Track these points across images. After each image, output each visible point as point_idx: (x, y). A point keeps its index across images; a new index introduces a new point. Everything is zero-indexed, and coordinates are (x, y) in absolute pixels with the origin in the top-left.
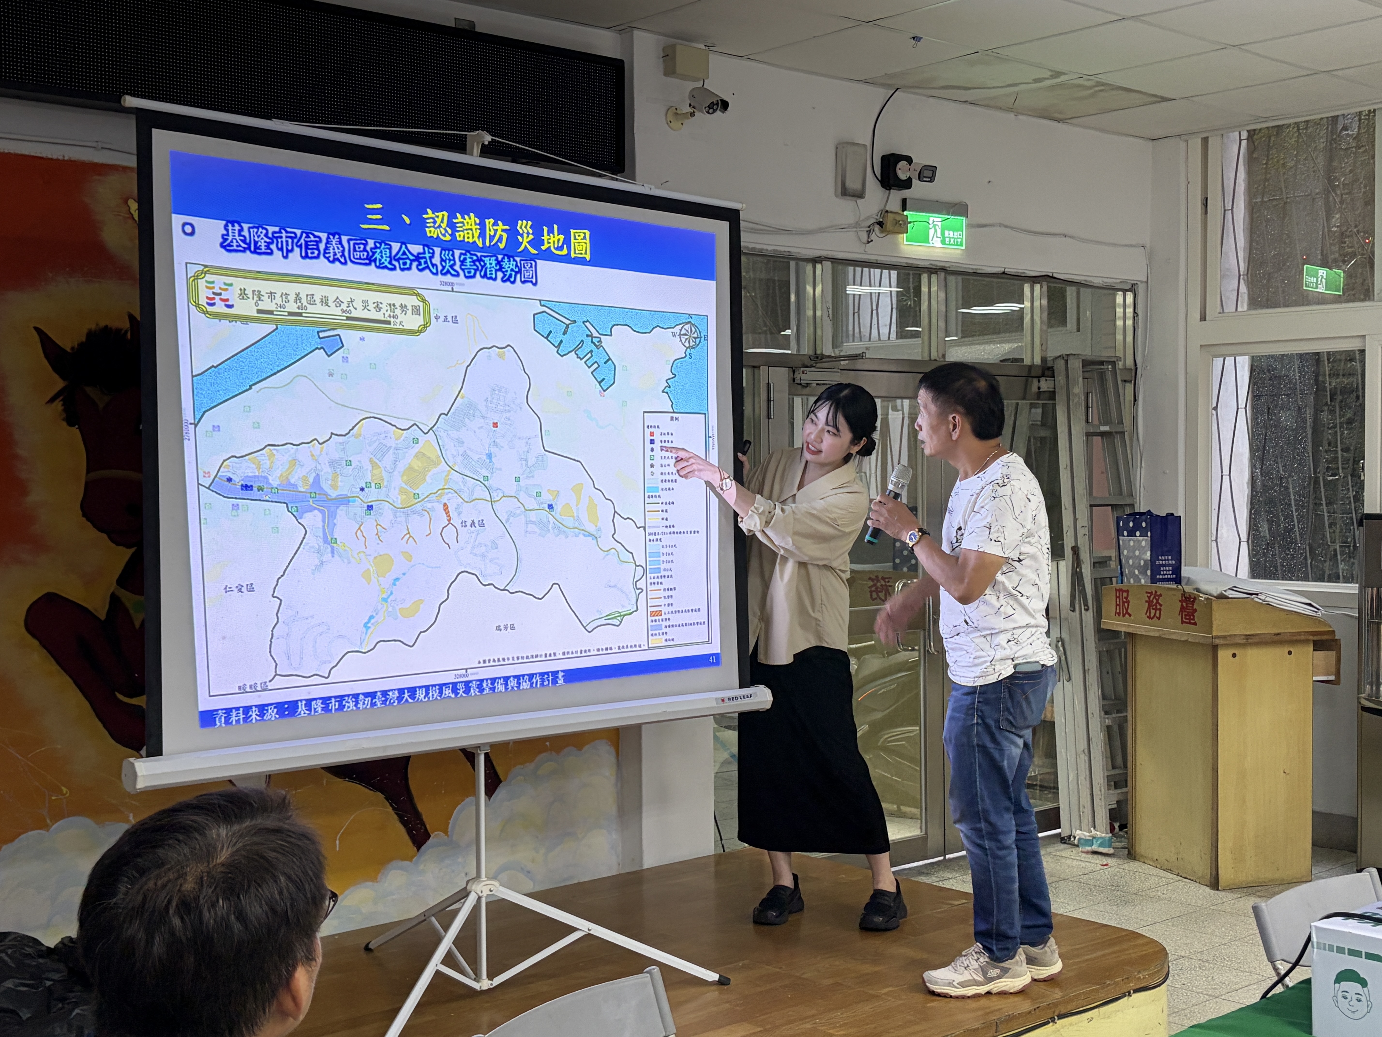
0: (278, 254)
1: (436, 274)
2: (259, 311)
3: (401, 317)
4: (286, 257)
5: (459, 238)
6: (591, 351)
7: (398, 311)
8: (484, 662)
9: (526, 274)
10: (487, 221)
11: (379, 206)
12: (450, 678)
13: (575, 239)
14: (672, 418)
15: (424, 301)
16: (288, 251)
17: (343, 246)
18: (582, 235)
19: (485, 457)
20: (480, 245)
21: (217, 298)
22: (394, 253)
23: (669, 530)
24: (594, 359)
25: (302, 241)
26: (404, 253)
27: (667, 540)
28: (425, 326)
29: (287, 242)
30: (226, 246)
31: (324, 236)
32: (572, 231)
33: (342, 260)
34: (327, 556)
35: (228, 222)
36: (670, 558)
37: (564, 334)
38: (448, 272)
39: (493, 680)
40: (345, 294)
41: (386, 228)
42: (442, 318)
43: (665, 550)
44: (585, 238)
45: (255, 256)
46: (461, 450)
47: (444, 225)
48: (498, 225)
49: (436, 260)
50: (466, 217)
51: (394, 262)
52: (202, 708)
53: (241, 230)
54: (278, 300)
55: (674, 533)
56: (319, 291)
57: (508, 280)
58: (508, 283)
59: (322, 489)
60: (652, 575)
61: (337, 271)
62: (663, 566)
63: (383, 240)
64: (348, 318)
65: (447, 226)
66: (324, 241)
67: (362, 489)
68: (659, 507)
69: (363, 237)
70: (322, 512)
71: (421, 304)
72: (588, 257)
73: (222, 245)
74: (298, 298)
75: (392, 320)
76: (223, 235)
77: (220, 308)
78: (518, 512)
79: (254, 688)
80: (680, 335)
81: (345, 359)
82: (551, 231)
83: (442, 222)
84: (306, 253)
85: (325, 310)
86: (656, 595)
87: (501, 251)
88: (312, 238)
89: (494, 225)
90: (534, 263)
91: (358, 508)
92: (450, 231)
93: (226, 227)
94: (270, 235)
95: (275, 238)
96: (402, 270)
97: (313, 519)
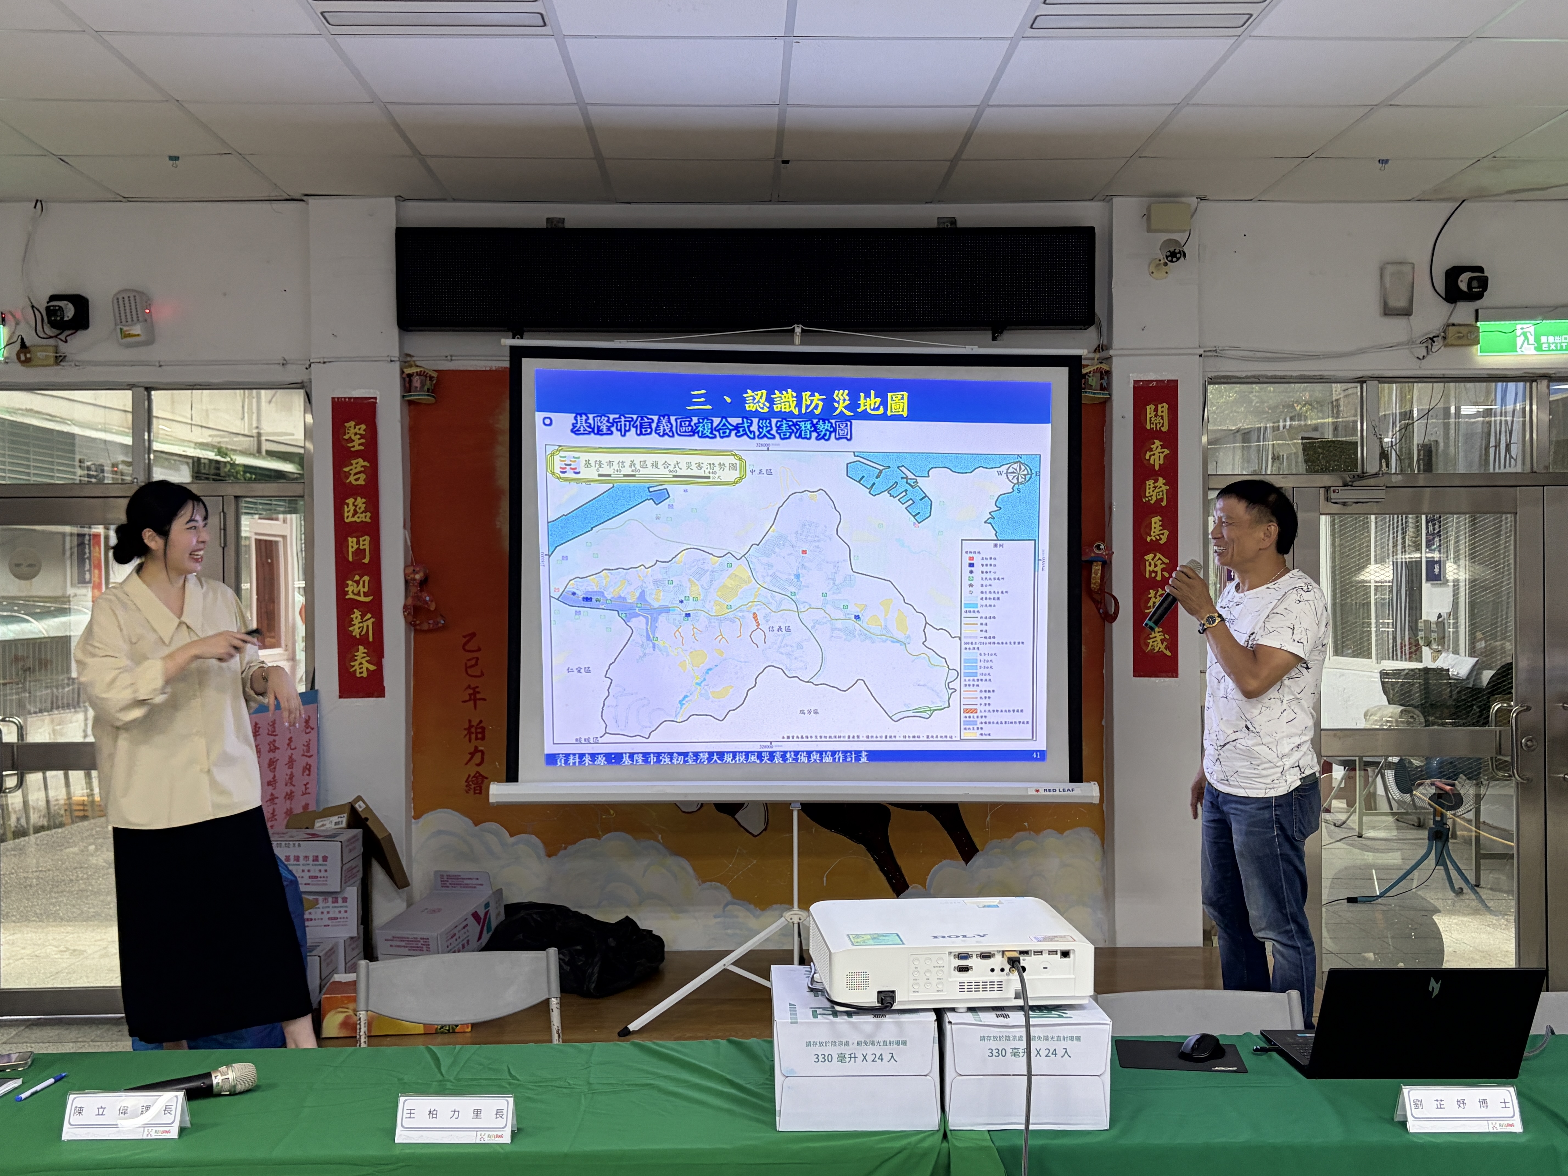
0: (617, 434)
1: (754, 438)
2: (600, 475)
3: (720, 473)
4: (624, 435)
5: (776, 408)
6: (906, 490)
7: (717, 469)
8: (788, 737)
9: (841, 433)
10: (804, 394)
11: (703, 391)
12: (756, 748)
13: (892, 400)
14: (996, 545)
15: (740, 459)
16: (626, 431)
17: (671, 424)
18: (900, 397)
19: (793, 577)
20: (796, 412)
21: (568, 467)
22: (715, 425)
23: (988, 641)
24: (909, 496)
25: (638, 423)
26: (724, 425)
27: (984, 649)
28: (741, 478)
29: (625, 425)
30: (575, 431)
31: (655, 418)
32: (889, 394)
33: (671, 434)
34: (650, 650)
35: (577, 414)
36: (989, 665)
37: (877, 478)
38: (765, 436)
39: (797, 753)
40: (672, 459)
41: (709, 407)
42: (757, 471)
43: (982, 658)
44: (902, 398)
45: (598, 436)
46: (771, 572)
47: (763, 400)
48: (814, 396)
49: (754, 428)
50: (784, 392)
51: (715, 432)
52: (547, 751)
53: (588, 418)
54: (616, 466)
55: (994, 643)
56: (650, 458)
57: (823, 438)
58: (823, 441)
59: (647, 601)
60: (967, 679)
61: (667, 442)
62: (979, 671)
63: (705, 416)
64: (675, 476)
65: (766, 400)
66: (656, 421)
67: (682, 602)
68: (979, 621)
69: (690, 415)
70: (646, 618)
71: (738, 462)
72: (905, 414)
73: (572, 431)
74: (632, 463)
75: (711, 475)
76: (573, 424)
77: (570, 475)
78: (824, 620)
79: (587, 742)
80: (1007, 473)
81: (671, 506)
82: (868, 396)
83: (761, 397)
84: (641, 432)
85: (655, 471)
86: (972, 696)
87: (816, 416)
88: (646, 420)
89: (810, 396)
90: (849, 423)
91: (677, 615)
92: (768, 405)
93: (576, 418)
94: (611, 421)
95: (615, 422)
96: (722, 437)
97: (638, 623)
